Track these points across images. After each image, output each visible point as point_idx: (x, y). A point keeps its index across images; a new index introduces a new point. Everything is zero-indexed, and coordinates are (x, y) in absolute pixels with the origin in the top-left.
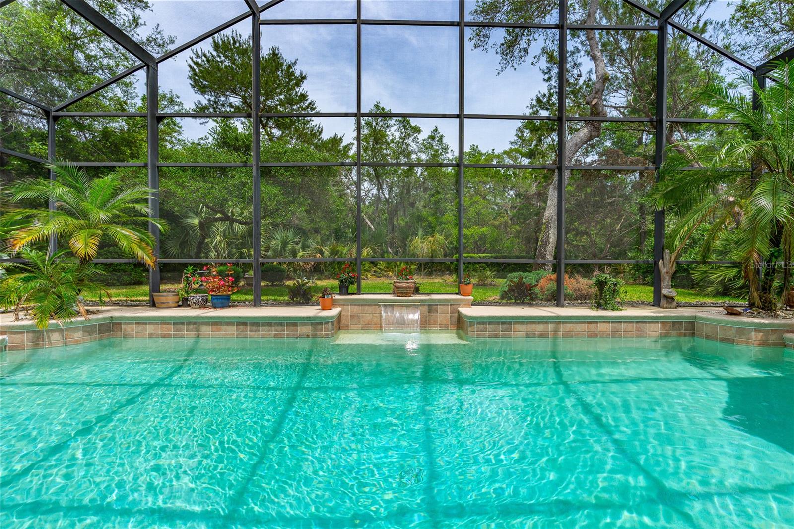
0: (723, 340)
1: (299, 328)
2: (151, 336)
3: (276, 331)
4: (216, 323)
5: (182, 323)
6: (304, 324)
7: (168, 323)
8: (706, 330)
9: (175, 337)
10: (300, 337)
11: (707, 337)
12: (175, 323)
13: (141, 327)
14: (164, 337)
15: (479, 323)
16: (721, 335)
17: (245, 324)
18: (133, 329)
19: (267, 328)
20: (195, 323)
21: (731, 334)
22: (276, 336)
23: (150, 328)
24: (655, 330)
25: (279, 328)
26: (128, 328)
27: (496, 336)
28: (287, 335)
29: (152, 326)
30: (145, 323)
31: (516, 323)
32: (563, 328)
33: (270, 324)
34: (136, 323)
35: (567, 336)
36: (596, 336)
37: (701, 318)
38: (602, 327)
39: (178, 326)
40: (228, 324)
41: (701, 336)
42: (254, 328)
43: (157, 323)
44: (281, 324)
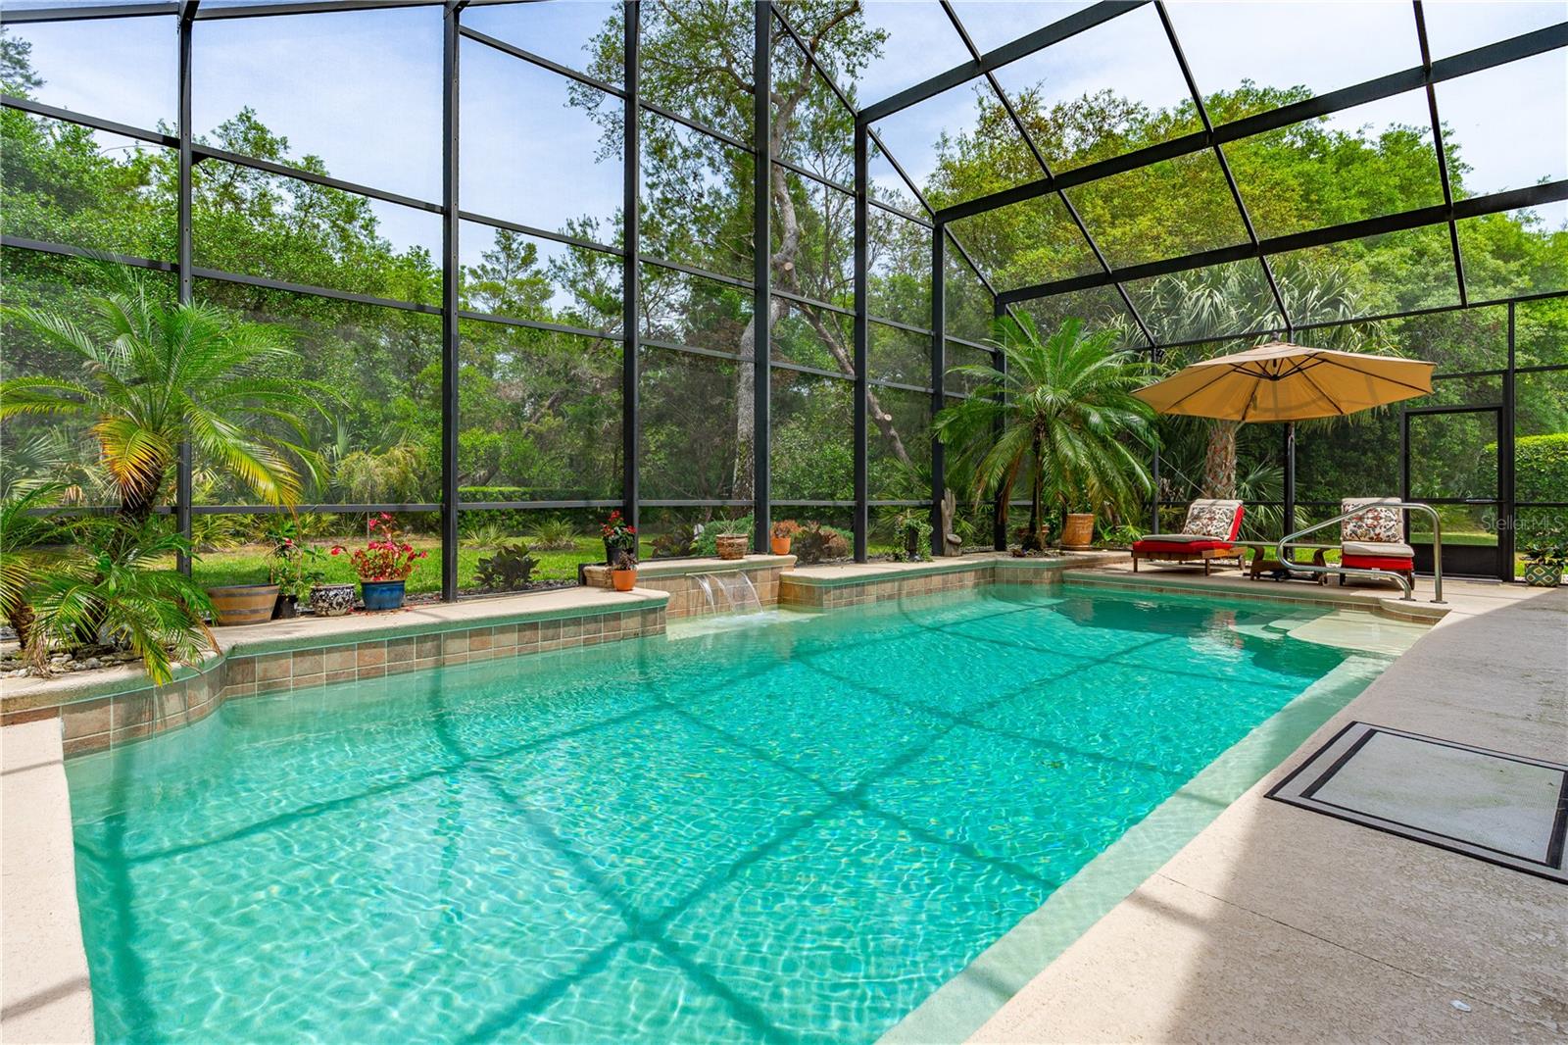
0: (1023, 583)
1: (623, 623)
2: (333, 680)
3: (587, 632)
4: (480, 633)
5: (409, 641)
6: (631, 615)
7: (376, 645)
8: (1006, 575)
9: (392, 672)
10: (624, 638)
11: (1008, 582)
12: (391, 643)
13: (307, 663)
14: (365, 676)
15: (835, 588)
16: (1021, 578)
17: (534, 626)
18: (287, 670)
19: (572, 629)
20: (437, 637)
21: (1029, 576)
22: (587, 643)
23: (331, 662)
24: (970, 579)
25: (592, 626)
26: (274, 669)
27: (851, 603)
28: (606, 637)
29: (336, 656)
30: (320, 652)
31: (869, 584)
32: (907, 585)
33: (576, 622)
34: (295, 655)
35: (910, 594)
36: (930, 591)
37: (1002, 563)
38: (936, 581)
39: (400, 649)
40: (503, 630)
41: (1002, 582)
42: (550, 632)
43: (348, 648)
44: (595, 619)
